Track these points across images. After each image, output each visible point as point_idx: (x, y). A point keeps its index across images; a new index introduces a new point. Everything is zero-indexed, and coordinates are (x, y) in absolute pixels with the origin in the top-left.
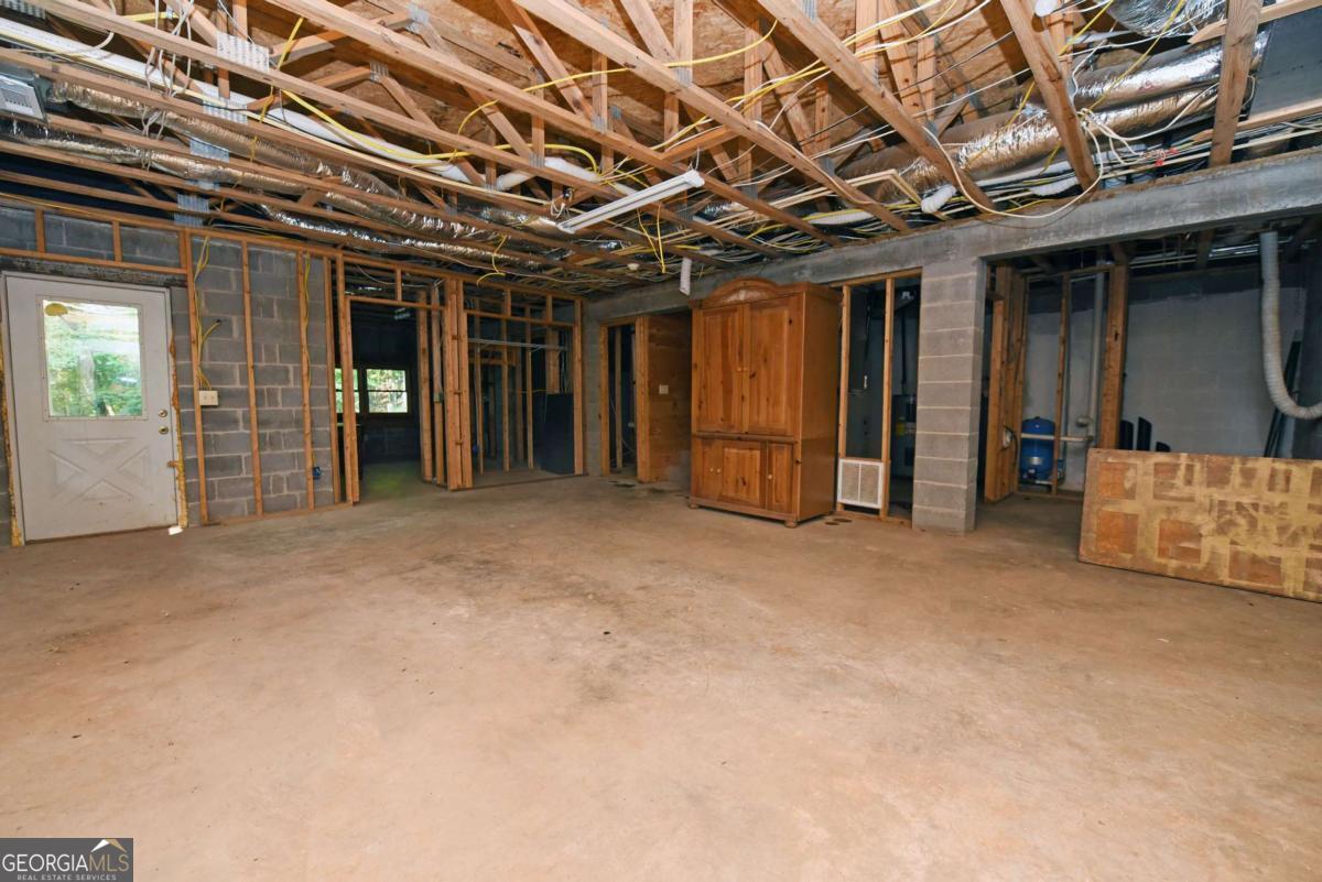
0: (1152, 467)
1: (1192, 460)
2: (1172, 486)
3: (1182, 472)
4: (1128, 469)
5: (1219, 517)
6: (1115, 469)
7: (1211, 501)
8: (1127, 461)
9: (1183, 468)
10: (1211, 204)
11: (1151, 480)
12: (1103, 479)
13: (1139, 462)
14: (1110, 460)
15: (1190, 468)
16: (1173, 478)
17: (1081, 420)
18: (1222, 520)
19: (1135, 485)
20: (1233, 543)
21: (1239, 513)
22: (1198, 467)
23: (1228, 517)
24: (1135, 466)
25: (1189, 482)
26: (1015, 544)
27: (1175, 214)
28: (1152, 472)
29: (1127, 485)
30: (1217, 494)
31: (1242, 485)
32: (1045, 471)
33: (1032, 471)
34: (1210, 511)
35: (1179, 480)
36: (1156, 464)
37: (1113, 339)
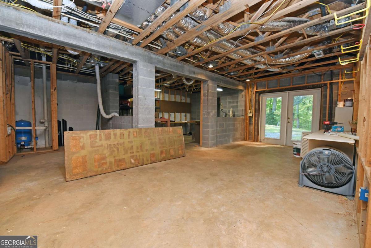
0: (89, 136)
1: (101, 132)
2: (96, 142)
3: (98, 137)
4: (81, 138)
5: (110, 150)
6: (76, 139)
7: (107, 145)
8: (80, 135)
9: (98, 135)
10: (98, 45)
11: (89, 141)
12: (71, 144)
13: (84, 135)
14: (73, 136)
15: (100, 135)
16: (96, 139)
17: (42, 121)
18: (111, 150)
19: (84, 144)
20: (115, 157)
21: (115, 147)
22: (102, 135)
23: (112, 149)
24: (83, 137)
25: (101, 140)
26: (30, 185)
27: (88, 43)
28: (89, 138)
29: (81, 145)
30: (109, 142)
31: (114, 138)
32: (29, 142)
33: (23, 143)
34: (107, 148)
35: (98, 140)
36: (90, 135)
37: (54, 90)
